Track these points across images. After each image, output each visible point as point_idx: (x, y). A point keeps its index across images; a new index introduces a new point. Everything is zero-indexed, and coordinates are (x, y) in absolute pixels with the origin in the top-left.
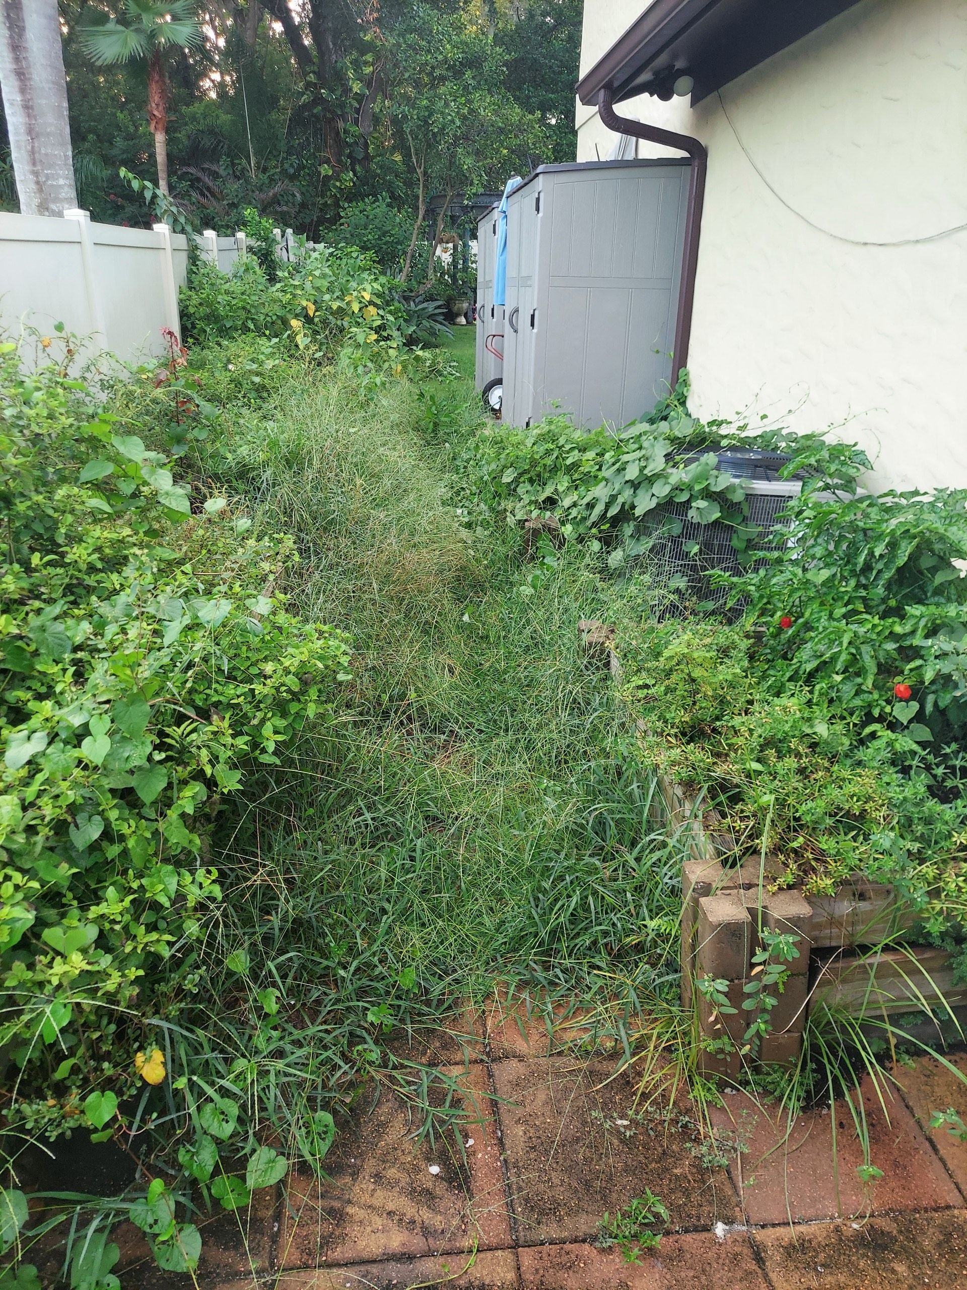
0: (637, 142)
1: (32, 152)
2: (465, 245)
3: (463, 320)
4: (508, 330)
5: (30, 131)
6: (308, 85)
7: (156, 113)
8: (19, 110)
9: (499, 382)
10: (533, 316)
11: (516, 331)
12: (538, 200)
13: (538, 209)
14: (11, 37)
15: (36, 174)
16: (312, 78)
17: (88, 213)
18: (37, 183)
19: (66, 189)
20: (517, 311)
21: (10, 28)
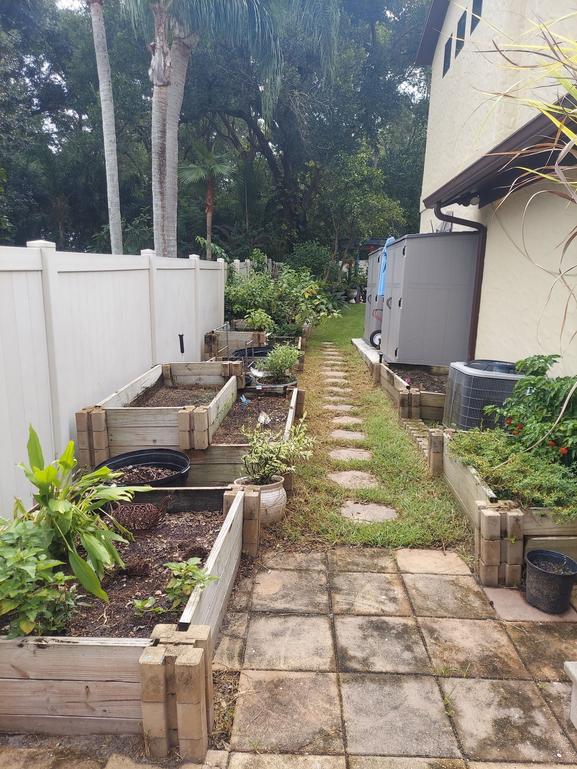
0: (452, 225)
1: (163, 227)
2: (357, 264)
3: (353, 301)
4: (385, 307)
5: (163, 217)
6: (278, 188)
7: (209, 204)
8: (160, 208)
9: (379, 332)
10: (400, 301)
11: (390, 308)
12: (404, 250)
13: (404, 254)
14: (160, 178)
15: (163, 235)
16: (280, 184)
17: (199, 256)
18: (164, 239)
19: (173, 241)
20: (391, 298)
21: (160, 175)
